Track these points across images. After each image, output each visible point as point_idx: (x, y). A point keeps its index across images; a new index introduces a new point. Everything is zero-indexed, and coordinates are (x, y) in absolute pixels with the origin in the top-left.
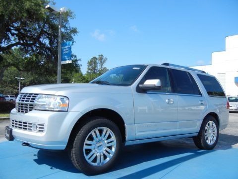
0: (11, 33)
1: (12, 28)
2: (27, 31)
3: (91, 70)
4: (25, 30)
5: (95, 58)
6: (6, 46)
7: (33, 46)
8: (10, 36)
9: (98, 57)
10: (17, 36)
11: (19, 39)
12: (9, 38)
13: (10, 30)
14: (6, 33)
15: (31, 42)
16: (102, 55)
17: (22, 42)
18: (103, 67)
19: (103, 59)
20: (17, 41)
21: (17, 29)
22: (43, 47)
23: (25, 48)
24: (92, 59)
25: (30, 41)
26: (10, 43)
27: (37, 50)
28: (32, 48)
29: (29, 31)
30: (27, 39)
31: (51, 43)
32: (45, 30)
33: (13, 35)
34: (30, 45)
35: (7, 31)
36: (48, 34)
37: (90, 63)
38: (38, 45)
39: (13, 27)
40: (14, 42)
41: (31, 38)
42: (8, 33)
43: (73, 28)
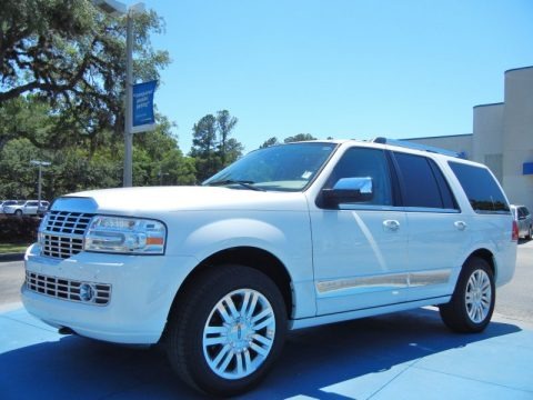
0: (18, 62)
1: (20, 50)
2: (55, 58)
3: (202, 145)
4: (49, 55)
5: (209, 118)
6: (8, 90)
7: (69, 92)
8: (16, 67)
9: (216, 115)
10: (31, 68)
11: (36, 76)
12: (13, 74)
13: (15, 55)
14: (6, 62)
15: (64, 82)
16: (225, 111)
17: (42, 81)
18: (228, 137)
19: (229, 121)
20: (33, 79)
21: (31, 52)
22: (91, 93)
23: (49, 94)
24: (203, 119)
25: (61, 79)
26: (16, 84)
27: (78, 100)
28: (67, 96)
29: (60, 57)
30: (54, 75)
31: (109, 84)
32: (95, 54)
33: (22, 65)
34: (63, 89)
35: (8, 57)
36: (103, 64)
37: (198, 129)
38: (79, 89)
39: (21, 46)
40: (26, 83)
41: (64, 72)
42: (10, 61)
43: (159, 52)
